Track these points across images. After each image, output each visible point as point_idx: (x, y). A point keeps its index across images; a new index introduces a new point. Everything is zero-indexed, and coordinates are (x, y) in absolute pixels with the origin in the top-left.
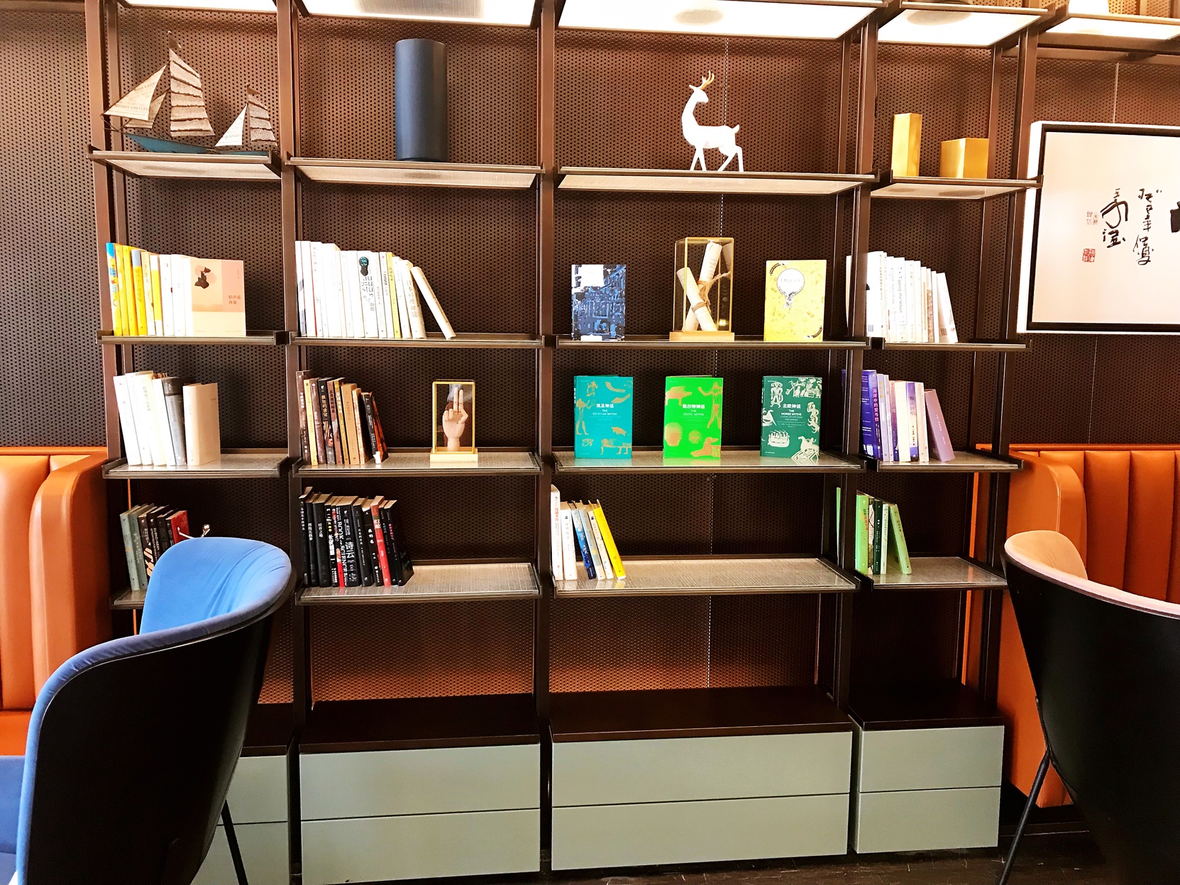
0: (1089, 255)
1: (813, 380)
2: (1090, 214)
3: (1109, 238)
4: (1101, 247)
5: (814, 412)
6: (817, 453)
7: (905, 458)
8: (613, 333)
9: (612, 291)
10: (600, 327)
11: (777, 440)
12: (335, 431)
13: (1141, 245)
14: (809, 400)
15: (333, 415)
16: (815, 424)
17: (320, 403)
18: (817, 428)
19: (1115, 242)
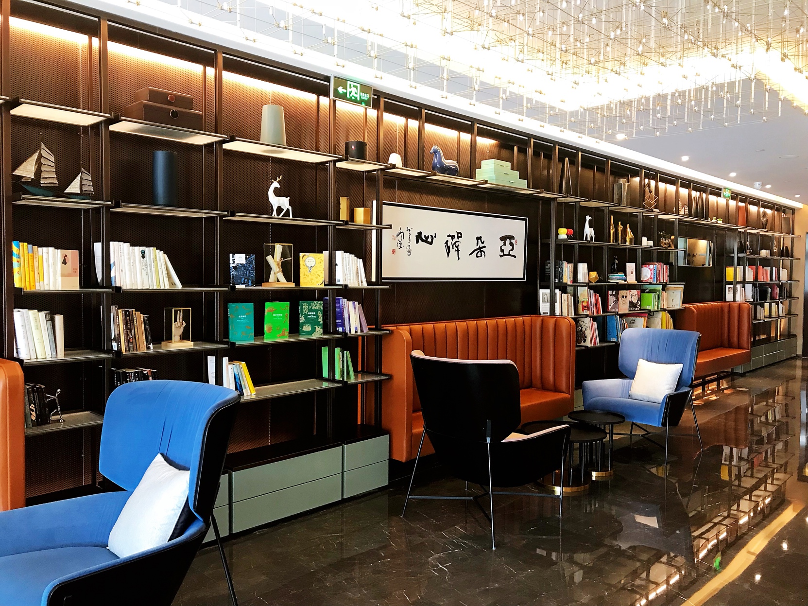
0: (394, 252)
1: (319, 302)
2: (393, 236)
3: (399, 245)
4: (397, 248)
5: (320, 315)
6: (322, 332)
7: (353, 331)
8: (250, 284)
9: (249, 266)
10: (244, 281)
11: (307, 328)
12: (133, 334)
13: (408, 248)
14: (319, 310)
15: (132, 326)
16: (321, 320)
17: (127, 321)
18: (322, 322)
19: (401, 247)
